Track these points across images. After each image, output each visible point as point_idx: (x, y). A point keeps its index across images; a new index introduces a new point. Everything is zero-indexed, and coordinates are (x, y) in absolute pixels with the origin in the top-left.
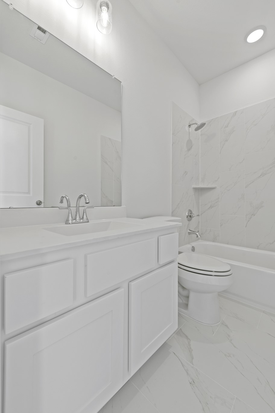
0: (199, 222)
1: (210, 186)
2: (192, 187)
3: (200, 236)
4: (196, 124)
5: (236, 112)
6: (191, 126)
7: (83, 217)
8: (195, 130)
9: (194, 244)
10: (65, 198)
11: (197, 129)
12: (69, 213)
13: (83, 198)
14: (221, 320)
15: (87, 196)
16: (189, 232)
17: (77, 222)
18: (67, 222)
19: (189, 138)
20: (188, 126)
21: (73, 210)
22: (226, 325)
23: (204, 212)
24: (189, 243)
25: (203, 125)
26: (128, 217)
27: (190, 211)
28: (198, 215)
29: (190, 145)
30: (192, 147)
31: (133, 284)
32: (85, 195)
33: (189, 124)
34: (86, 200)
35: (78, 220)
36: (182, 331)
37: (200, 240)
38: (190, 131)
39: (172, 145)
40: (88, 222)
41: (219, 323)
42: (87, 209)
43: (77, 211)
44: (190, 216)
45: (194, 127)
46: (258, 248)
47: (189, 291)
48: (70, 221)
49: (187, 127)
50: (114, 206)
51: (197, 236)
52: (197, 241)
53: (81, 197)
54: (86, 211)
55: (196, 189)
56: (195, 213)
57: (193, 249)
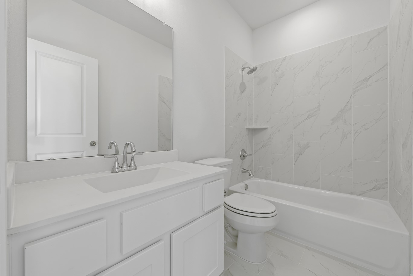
0: (252, 160)
1: (262, 127)
2: (246, 127)
3: (252, 174)
4: (249, 68)
5: (286, 57)
6: (244, 69)
7: (131, 165)
8: (248, 73)
9: (247, 182)
10: (113, 145)
11: (249, 73)
12: (115, 161)
13: (129, 146)
14: (267, 258)
15: (134, 145)
16: (242, 171)
17: (124, 170)
18: (113, 171)
19: (243, 81)
20: (241, 69)
21: (120, 157)
22: (271, 263)
23: (257, 151)
24: (242, 181)
25: (255, 69)
26: (179, 160)
27: (244, 151)
28: (251, 155)
29: (243, 87)
30: (245, 89)
31: (174, 235)
32: (132, 144)
33: (242, 68)
34: (132, 149)
35: (125, 168)
36: (230, 272)
37: (253, 178)
38: (243, 74)
39: (225, 88)
40: (136, 169)
41: (265, 261)
42: (134, 157)
43: (125, 158)
44: (244, 156)
45: (247, 70)
46: (305, 185)
47: (238, 231)
48: (117, 170)
49: (240, 71)
50: (165, 150)
51: (250, 175)
52: (250, 179)
53: (127, 145)
54: (134, 159)
55: (249, 130)
56: (248, 152)
57: (246, 187)
